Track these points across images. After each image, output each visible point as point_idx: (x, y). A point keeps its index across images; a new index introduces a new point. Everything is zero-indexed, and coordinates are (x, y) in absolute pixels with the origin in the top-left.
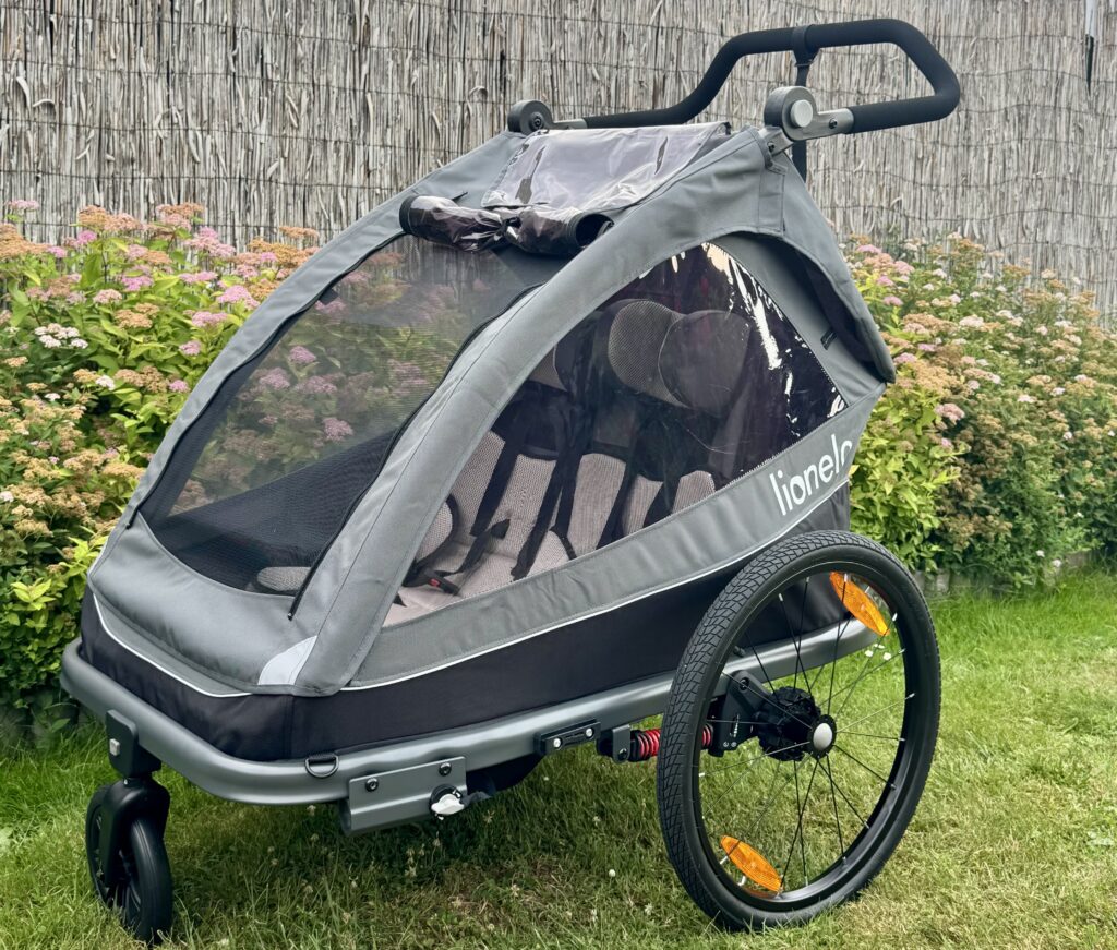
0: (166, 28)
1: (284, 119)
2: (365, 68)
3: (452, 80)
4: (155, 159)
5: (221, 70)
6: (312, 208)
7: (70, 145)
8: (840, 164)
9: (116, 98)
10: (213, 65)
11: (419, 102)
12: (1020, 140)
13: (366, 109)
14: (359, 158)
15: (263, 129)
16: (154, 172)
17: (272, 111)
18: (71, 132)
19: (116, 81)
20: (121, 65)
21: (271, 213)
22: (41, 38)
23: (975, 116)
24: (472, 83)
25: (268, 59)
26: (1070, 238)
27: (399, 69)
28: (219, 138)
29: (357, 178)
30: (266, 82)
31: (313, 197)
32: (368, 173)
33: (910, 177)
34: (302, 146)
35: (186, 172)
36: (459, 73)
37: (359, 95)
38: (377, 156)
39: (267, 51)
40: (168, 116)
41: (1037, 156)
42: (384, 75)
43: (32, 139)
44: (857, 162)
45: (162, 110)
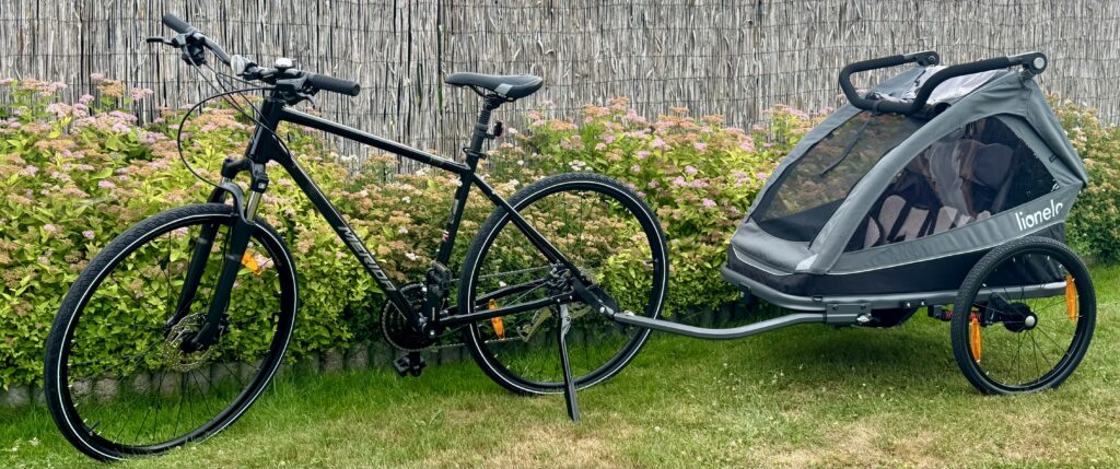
0: (601, 8)
1: (655, 48)
2: (692, 17)
3: (734, 17)
4: (597, 75)
5: (625, 27)
6: (667, 91)
7: (560, 71)
8: (946, 41)
9: (579, 46)
10: (622, 25)
11: (718, 31)
12: (1052, 19)
13: (692, 38)
14: (689, 64)
16: (596, 80)
17: (649, 44)
18: (561, 64)
20: (582, 30)
21: (649, 96)
22: (547, 21)
23: (1024, 7)
24: (744, 18)
25: (647, 19)
26: (1085, 74)
27: (709, 16)
28: (625, 60)
29: (688, 73)
30: (646, 30)
31: (667, 86)
32: (693, 70)
33: (987, 45)
34: (662, 61)
35: (610, 79)
36: (738, 14)
37: (689, 31)
38: (698, 61)
39: (646, 15)
40: (602, 52)
41: (1063, 27)
42: (701, 19)
44: (955, 39)
45: (599, 49)
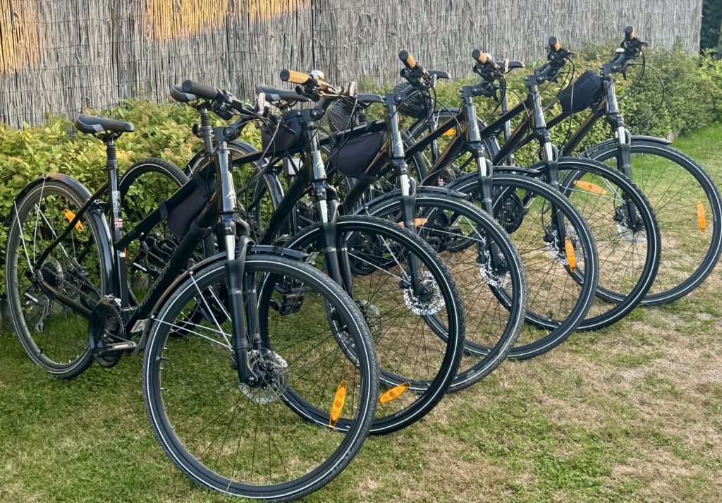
1: (431, 12)
4: (400, 32)
7: (380, 32)
9: (390, 14)
13: (451, 3)
15: (425, 17)
16: (399, 37)
17: (428, 9)
19: (389, 7)
21: (428, 44)
28: (414, 21)
43: (371, 31)
45: (400, 15)
